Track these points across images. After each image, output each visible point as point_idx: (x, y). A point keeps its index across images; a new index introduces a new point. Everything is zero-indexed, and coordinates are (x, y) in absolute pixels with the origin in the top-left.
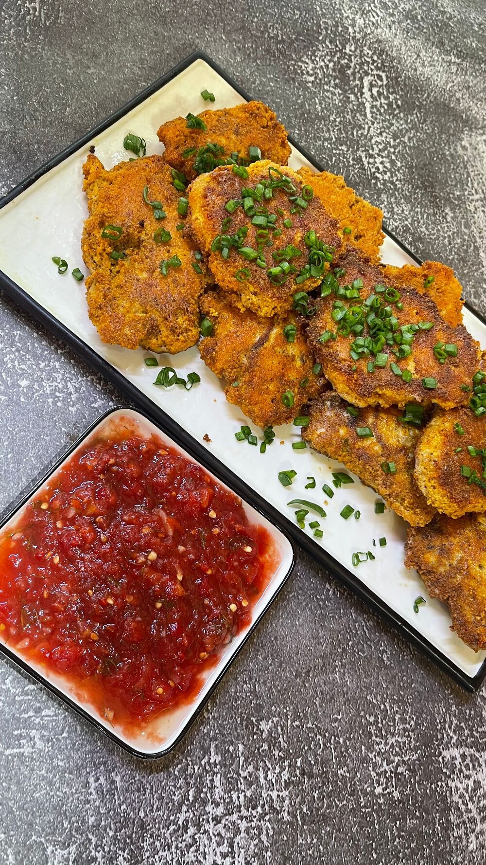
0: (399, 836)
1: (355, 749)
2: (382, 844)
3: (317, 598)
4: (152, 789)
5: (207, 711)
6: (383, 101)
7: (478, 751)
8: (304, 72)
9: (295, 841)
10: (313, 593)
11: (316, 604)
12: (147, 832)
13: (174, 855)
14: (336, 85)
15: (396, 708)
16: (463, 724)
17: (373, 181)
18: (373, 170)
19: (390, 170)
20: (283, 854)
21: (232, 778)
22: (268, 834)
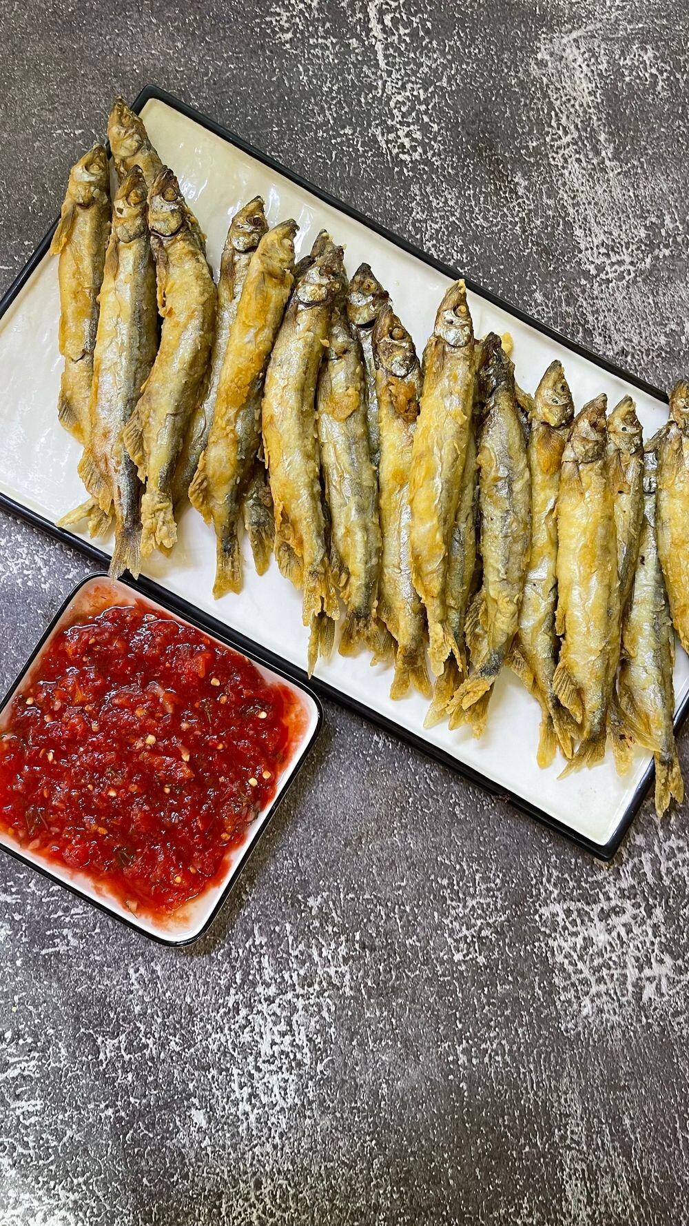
0: (489, 1004)
1: (425, 916)
2: (467, 1013)
3: (363, 754)
4: (195, 976)
5: (246, 893)
6: (402, 31)
7: (588, 904)
8: (277, 29)
9: (361, 1016)
10: (357, 750)
11: (362, 761)
12: (196, 1016)
13: (228, 1037)
14: (327, 31)
15: (475, 867)
16: (566, 876)
17: (396, 169)
18: (396, 151)
19: (422, 144)
20: (349, 1029)
21: (282, 957)
22: (329, 1010)
